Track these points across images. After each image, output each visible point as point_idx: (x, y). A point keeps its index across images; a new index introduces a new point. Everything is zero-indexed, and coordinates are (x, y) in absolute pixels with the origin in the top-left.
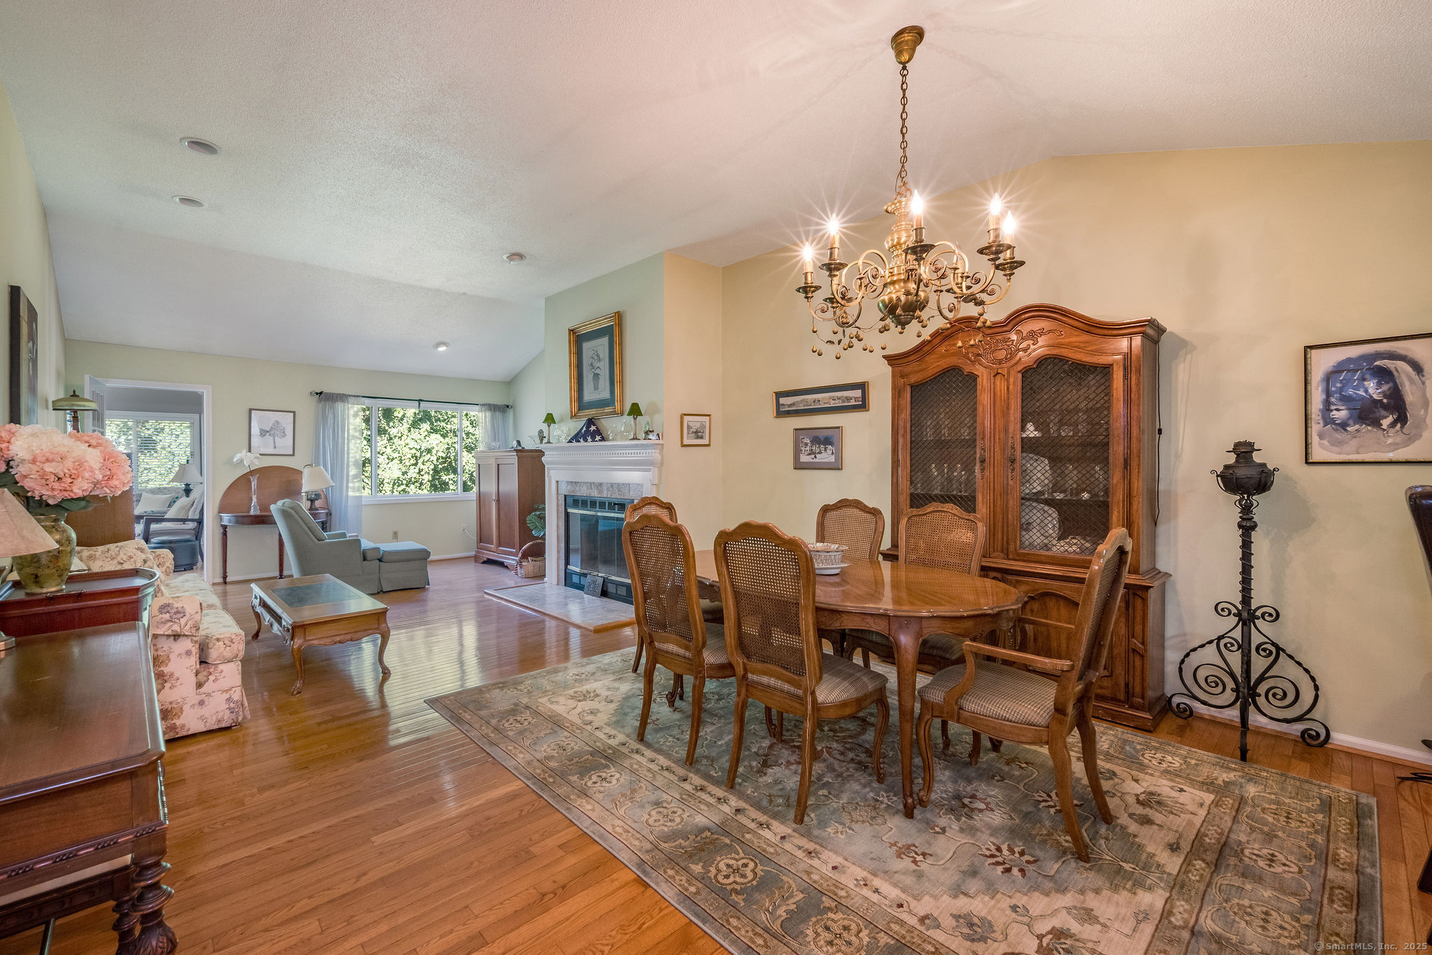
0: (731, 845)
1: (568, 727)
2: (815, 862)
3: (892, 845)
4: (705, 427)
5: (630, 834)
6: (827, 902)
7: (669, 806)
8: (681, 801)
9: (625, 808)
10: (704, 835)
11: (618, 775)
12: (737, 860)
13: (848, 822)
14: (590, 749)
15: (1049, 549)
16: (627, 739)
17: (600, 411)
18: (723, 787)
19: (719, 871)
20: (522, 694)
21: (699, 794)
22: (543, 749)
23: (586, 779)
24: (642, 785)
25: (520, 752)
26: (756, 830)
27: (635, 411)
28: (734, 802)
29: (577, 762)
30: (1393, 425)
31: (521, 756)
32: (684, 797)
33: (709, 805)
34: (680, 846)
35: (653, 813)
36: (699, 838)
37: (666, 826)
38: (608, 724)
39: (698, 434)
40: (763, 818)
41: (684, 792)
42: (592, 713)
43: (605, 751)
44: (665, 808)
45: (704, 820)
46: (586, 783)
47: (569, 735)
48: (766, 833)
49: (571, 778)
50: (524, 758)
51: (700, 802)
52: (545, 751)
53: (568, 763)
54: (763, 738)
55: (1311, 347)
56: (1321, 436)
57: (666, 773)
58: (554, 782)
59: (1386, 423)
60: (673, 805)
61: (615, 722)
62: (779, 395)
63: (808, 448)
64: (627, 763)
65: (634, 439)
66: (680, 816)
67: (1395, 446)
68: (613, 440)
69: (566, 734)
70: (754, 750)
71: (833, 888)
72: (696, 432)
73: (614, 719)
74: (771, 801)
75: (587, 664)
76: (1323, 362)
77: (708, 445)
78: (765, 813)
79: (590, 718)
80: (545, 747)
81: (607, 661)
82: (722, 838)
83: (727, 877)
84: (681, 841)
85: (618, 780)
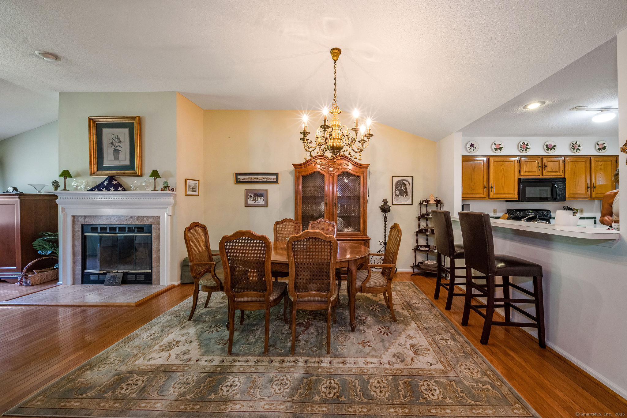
0: (318, 378)
1: (177, 369)
2: (348, 365)
3: (359, 344)
4: (196, 186)
5: (275, 405)
6: (366, 377)
7: (278, 379)
8: (280, 372)
9: (258, 393)
10: (305, 382)
11: (237, 379)
12: (326, 383)
13: (341, 343)
14: (206, 374)
15: (343, 231)
16: (222, 357)
17: (122, 172)
18: (290, 355)
19: (325, 393)
20: (116, 365)
21: (284, 364)
22: (172, 392)
23: (220, 392)
24: (255, 376)
25: (155, 403)
26: (319, 366)
27: (155, 174)
28: (301, 359)
29: (204, 387)
30: (406, 196)
31: (159, 405)
32: (280, 369)
33: (293, 367)
34: (301, 394)
35: (274, 386)
36: (304, 384)
37: (286, 389)
38: (202, 355)
39: (193, 190)
40: (317, 359)
41: (277, 368)
42: (185, 353)
43: (216, 370)
44: (277, 380)
45: (298, 375)
46: (222, 394)
47: (182, 374)
48: (323, 365)
49: (210, 397)
50: (162, 406)
51: (288, 368)
52: (174, 392)
53: (199, 390)
54: (284, 326)
55: (393, 177)
56: (395, 199)
57: (259, 364)
58: (201, 407)
59: (405, 195)
60: (279, 377)
61: (205, 352)
62: (237, 174)
63: (252, 198)
64: (235, 370)
65: (154, 190)
66: (287, 380)
67: (406, 201)
68: (134, 190)
69: (179, 374)
70: (286, 333)
71: (361, 371)
72: (193, 189)
73: (203, 350)
74: (312, 351)
75: (151, 327)
76: (396, 180)
77: (198, 195)
78: (315, 357)
79: (186, 357)
80: (172, 390)
81: (165, 320)
82: (312, 378)
83: (330, 393)
84: (299, 391)
85: (239, 381)
